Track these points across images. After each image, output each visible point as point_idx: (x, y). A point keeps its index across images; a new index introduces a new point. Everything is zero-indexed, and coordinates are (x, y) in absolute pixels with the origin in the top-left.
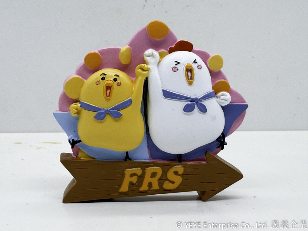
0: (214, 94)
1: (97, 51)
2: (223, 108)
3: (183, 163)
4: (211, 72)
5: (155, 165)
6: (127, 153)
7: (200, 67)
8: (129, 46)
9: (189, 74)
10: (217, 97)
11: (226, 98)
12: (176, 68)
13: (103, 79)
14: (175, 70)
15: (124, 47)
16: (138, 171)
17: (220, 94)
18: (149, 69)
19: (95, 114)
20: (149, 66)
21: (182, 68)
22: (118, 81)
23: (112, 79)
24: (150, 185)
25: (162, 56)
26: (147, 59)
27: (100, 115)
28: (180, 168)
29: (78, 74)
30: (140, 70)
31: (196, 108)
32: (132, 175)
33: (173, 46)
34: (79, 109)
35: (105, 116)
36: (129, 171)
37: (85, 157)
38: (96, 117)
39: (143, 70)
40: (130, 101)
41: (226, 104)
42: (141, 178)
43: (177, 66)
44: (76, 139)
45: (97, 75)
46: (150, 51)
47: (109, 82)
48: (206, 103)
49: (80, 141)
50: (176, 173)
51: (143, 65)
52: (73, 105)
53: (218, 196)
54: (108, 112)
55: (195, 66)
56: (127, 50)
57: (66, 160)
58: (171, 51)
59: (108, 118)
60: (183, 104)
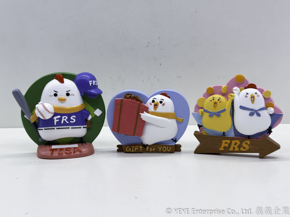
0: (266, 108)
1: (212, 87)
2: (270, 115)
3: (250, 139)
4: (264, 98)
5: (237, 139)
6: (224, 133)
7: (258, 96)
8: (227, 85)
9: (253, 98)
10: (268, 110)
11: (271, 110)
12: (247, 96)
13: (213, 99)
14: (246, 97)
15: (224, 86)
16: (229, 141)
17: (268, 108)
18: (234, 96)
19: (209, 114)
20: (234, 95)
21: (249, 96)
22: (220, 101)
23: (217, 100)
24: (234, 148)
25: (241, 90)
26: (234, 91)
27: (211, 115)
28: (248, 142)
29: (203, 97)
30: (230, 96)
31: (255, 114)
32: (226, 143)
33: (247, 86)
34: (203, 112)
35: (213, 115)
36: (224, 141)
37: (205, 133)
38: (209, 116)
39: (231, 96)
40: (225, 110)
41: (271, 113)
42: (230, 144)
43: (247, 95)
44: (201, 125)
45: (211, 98)
46: (235, 88)
47: (216, 101)
48: (260, 112)
49: (202, 126)
50: (246, 143)
51: (231, 94)
52: (200, 110)
53: (267, 156)
54: (215, 114)
55: (256, 96)
56: (225, 87)
57: (196, 134)
58: (246, 88)
59: (215, 117)
60: (249, 112)
